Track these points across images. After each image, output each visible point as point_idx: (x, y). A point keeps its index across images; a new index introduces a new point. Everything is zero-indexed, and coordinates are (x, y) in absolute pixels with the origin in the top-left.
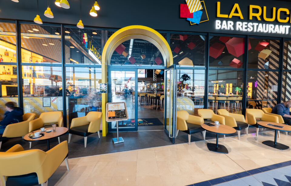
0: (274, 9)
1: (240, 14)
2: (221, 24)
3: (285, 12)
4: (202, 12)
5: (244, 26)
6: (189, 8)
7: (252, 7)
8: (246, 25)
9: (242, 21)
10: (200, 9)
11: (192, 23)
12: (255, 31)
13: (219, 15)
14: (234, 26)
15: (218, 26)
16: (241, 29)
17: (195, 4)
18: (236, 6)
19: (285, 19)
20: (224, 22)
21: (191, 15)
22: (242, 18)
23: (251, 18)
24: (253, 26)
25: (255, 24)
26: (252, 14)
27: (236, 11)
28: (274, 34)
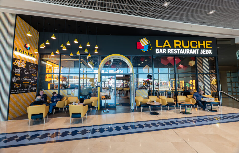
0: (188, 41)
1: (169, 45)
2: (159, 51)
3: (195, 43)
4: (148, 45)
5: (172, 51)
6: (141, 44)
7: (175, 41)
8: (173, 50)
9: (171, 48)
10: (147, 44)
11: (143, 51)
12: (179, 53)
13: (157, 46)
14: (167, 51)
15: (158, 52)
16: (170, 53)
17: (144, 42)
18: (167, 41)
19: (196, 46)
20: (161, 50)
21: (143, 47)
22: (170, 47)
23: (175, 47)
24: (177, 51)
25: (178, 50)
26: (175, 45)
27: (167, 44)
28: (190, 54)
